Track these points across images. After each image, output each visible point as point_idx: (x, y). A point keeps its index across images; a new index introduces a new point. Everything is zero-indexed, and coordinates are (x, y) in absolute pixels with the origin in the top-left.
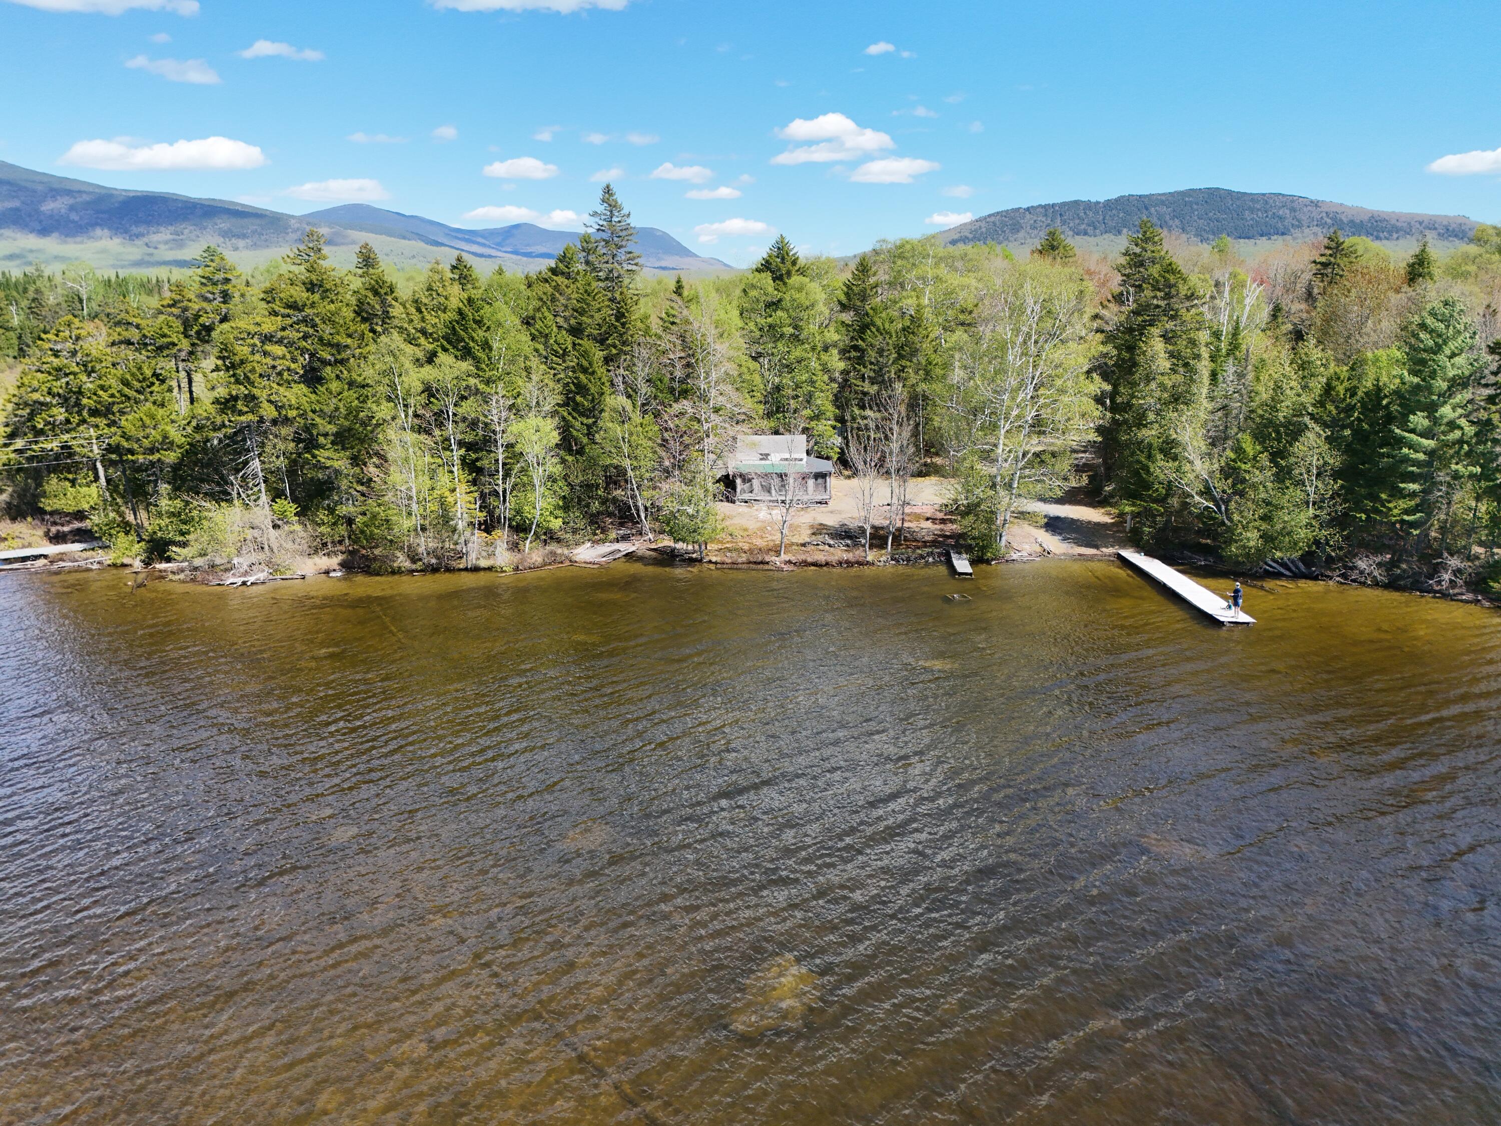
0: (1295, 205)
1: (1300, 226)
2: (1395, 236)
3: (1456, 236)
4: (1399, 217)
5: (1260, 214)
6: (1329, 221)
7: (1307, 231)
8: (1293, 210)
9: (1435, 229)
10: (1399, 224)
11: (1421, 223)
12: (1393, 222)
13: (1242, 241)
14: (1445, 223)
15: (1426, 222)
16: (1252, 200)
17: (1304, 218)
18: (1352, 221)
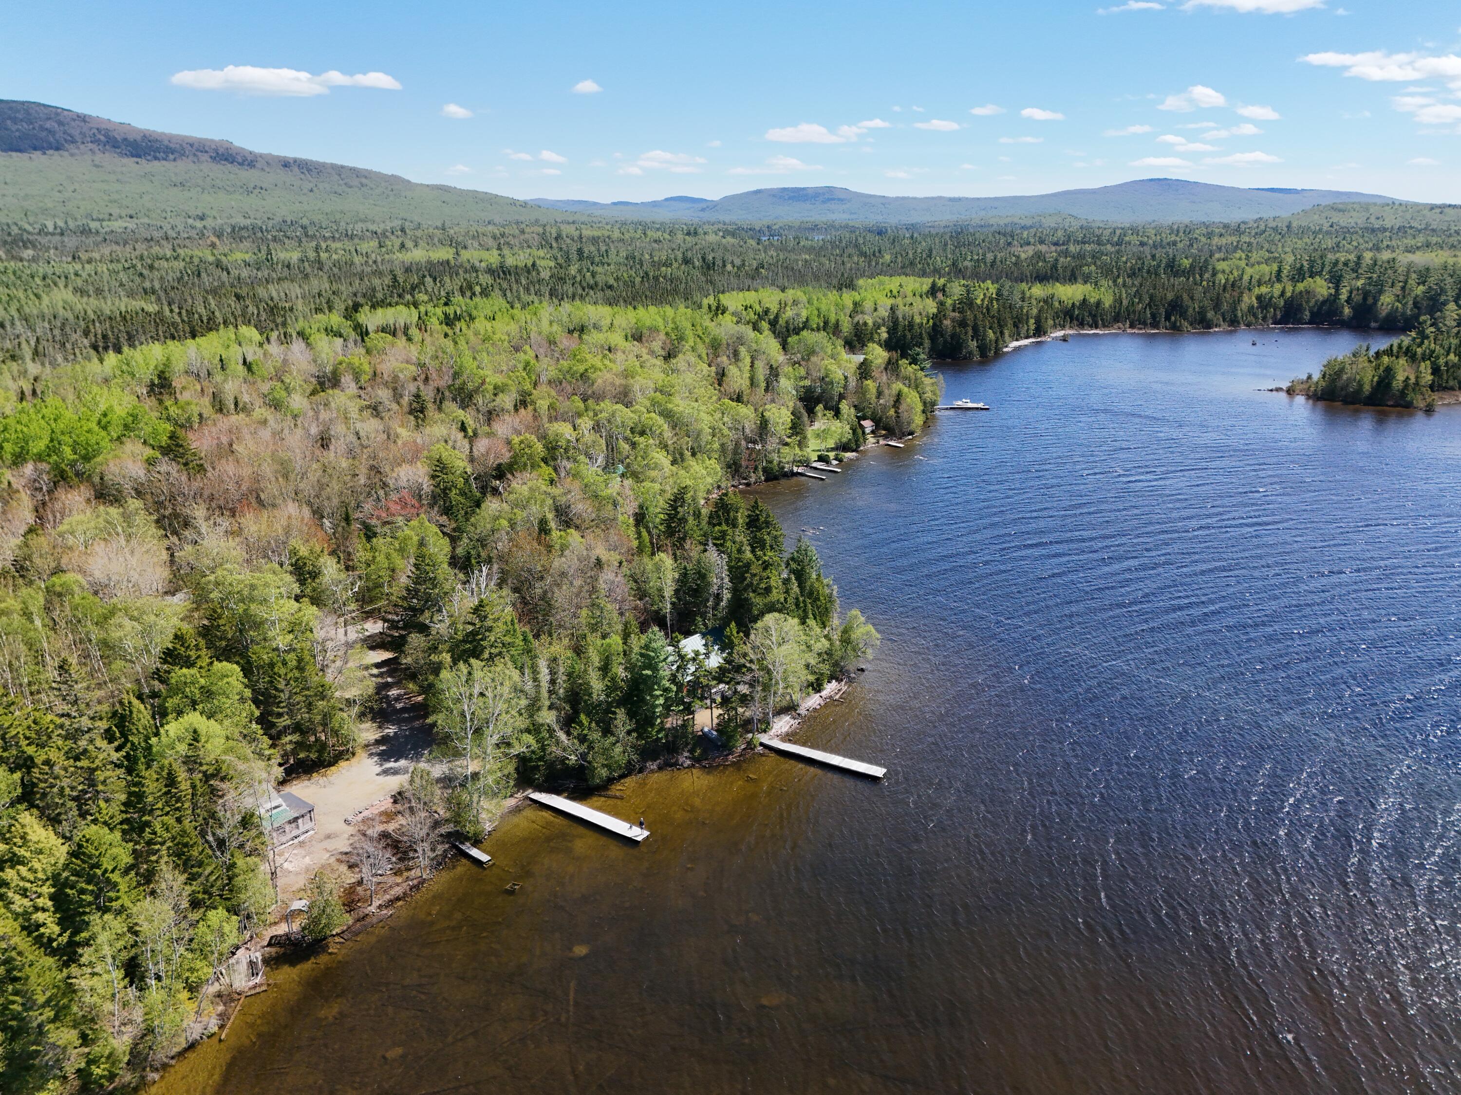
0: (61, 118)
1: (74, 141)
2: (171, 157)
3: (226, 159)
4: (171, 138)
5: (24, 124)
6: (102, 138)
7: (82, 147)
8: (60, 123)
9: (206, 152)
10: (172, 145)
11: (192, 145)
12: (166, 143)
13: (14, 154)
14: (213, 147)
15: (196, 145)
16: (11, 108)
17: (76, 133)
18: (125, 139)
